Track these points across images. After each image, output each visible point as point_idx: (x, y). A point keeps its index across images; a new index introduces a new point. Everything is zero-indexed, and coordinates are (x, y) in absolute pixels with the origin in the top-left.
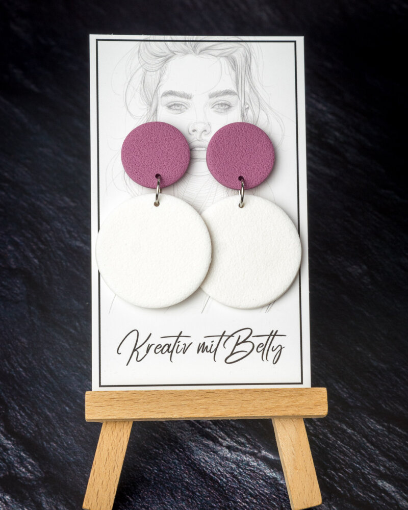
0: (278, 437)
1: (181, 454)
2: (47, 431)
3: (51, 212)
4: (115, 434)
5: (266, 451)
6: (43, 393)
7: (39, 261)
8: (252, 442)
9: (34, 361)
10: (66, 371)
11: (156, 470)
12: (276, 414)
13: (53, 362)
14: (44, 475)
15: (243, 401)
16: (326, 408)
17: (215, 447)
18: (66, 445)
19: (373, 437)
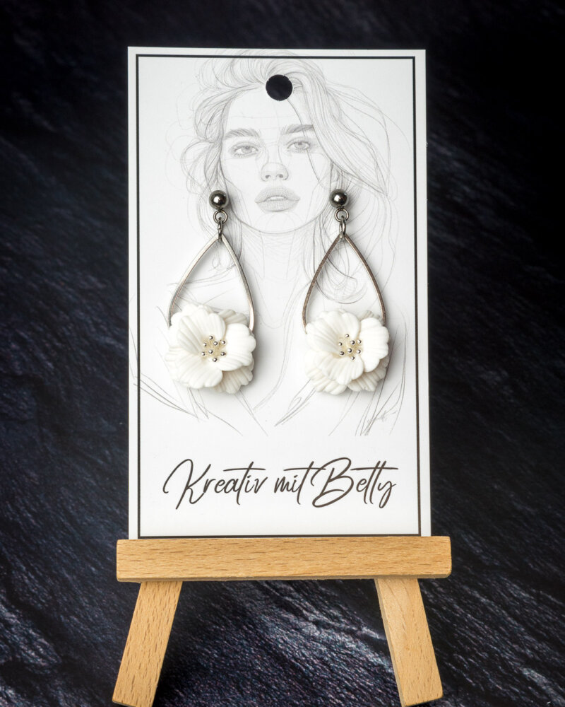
0: (383, 605)
1: (250, 632)
2: (66, 600)
3: (70, 296)
4: (157, 599)
5: (367, 629)
6: (60, 549)
7: (55, 365)
8: (348, 615)
9: (47, 504)
10: (92, 518)
11: (217, 654)
12: (380, 573)
13: (73, 505)
14: (61, 661)
15: (335, 554)
16: (449, 564)
17: (297, 622)
18: (91, 619)
19: (517, 608)
